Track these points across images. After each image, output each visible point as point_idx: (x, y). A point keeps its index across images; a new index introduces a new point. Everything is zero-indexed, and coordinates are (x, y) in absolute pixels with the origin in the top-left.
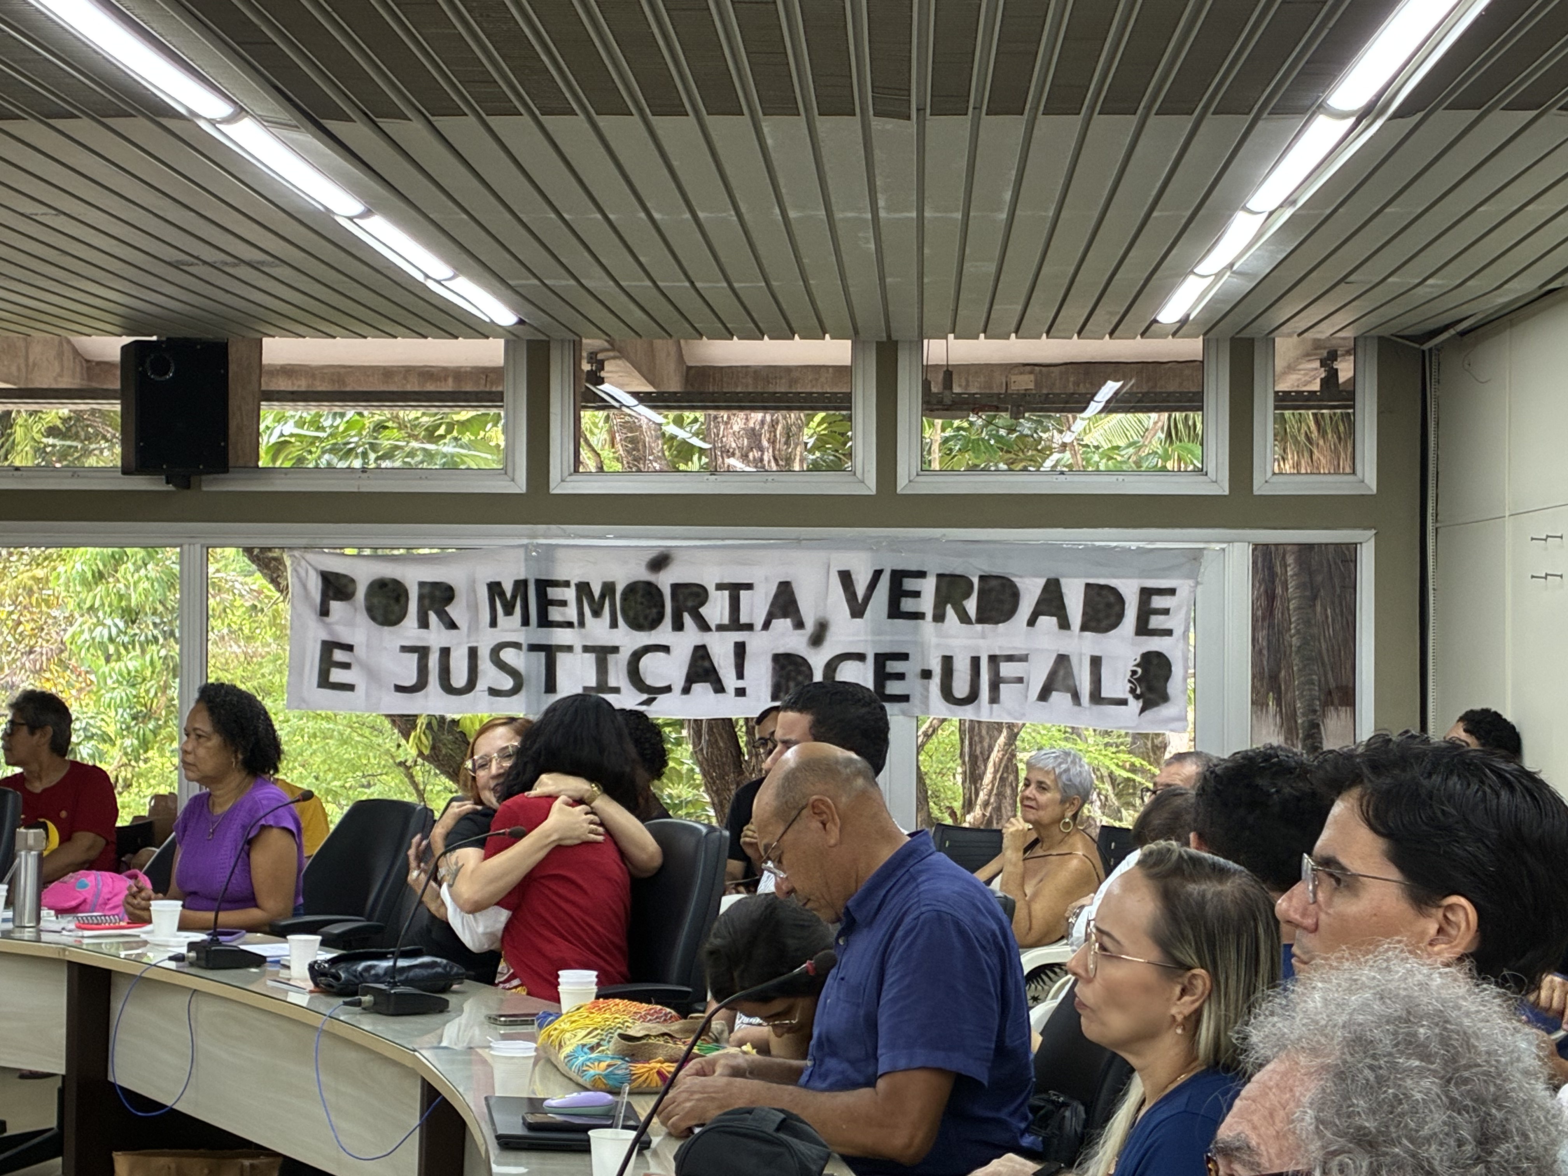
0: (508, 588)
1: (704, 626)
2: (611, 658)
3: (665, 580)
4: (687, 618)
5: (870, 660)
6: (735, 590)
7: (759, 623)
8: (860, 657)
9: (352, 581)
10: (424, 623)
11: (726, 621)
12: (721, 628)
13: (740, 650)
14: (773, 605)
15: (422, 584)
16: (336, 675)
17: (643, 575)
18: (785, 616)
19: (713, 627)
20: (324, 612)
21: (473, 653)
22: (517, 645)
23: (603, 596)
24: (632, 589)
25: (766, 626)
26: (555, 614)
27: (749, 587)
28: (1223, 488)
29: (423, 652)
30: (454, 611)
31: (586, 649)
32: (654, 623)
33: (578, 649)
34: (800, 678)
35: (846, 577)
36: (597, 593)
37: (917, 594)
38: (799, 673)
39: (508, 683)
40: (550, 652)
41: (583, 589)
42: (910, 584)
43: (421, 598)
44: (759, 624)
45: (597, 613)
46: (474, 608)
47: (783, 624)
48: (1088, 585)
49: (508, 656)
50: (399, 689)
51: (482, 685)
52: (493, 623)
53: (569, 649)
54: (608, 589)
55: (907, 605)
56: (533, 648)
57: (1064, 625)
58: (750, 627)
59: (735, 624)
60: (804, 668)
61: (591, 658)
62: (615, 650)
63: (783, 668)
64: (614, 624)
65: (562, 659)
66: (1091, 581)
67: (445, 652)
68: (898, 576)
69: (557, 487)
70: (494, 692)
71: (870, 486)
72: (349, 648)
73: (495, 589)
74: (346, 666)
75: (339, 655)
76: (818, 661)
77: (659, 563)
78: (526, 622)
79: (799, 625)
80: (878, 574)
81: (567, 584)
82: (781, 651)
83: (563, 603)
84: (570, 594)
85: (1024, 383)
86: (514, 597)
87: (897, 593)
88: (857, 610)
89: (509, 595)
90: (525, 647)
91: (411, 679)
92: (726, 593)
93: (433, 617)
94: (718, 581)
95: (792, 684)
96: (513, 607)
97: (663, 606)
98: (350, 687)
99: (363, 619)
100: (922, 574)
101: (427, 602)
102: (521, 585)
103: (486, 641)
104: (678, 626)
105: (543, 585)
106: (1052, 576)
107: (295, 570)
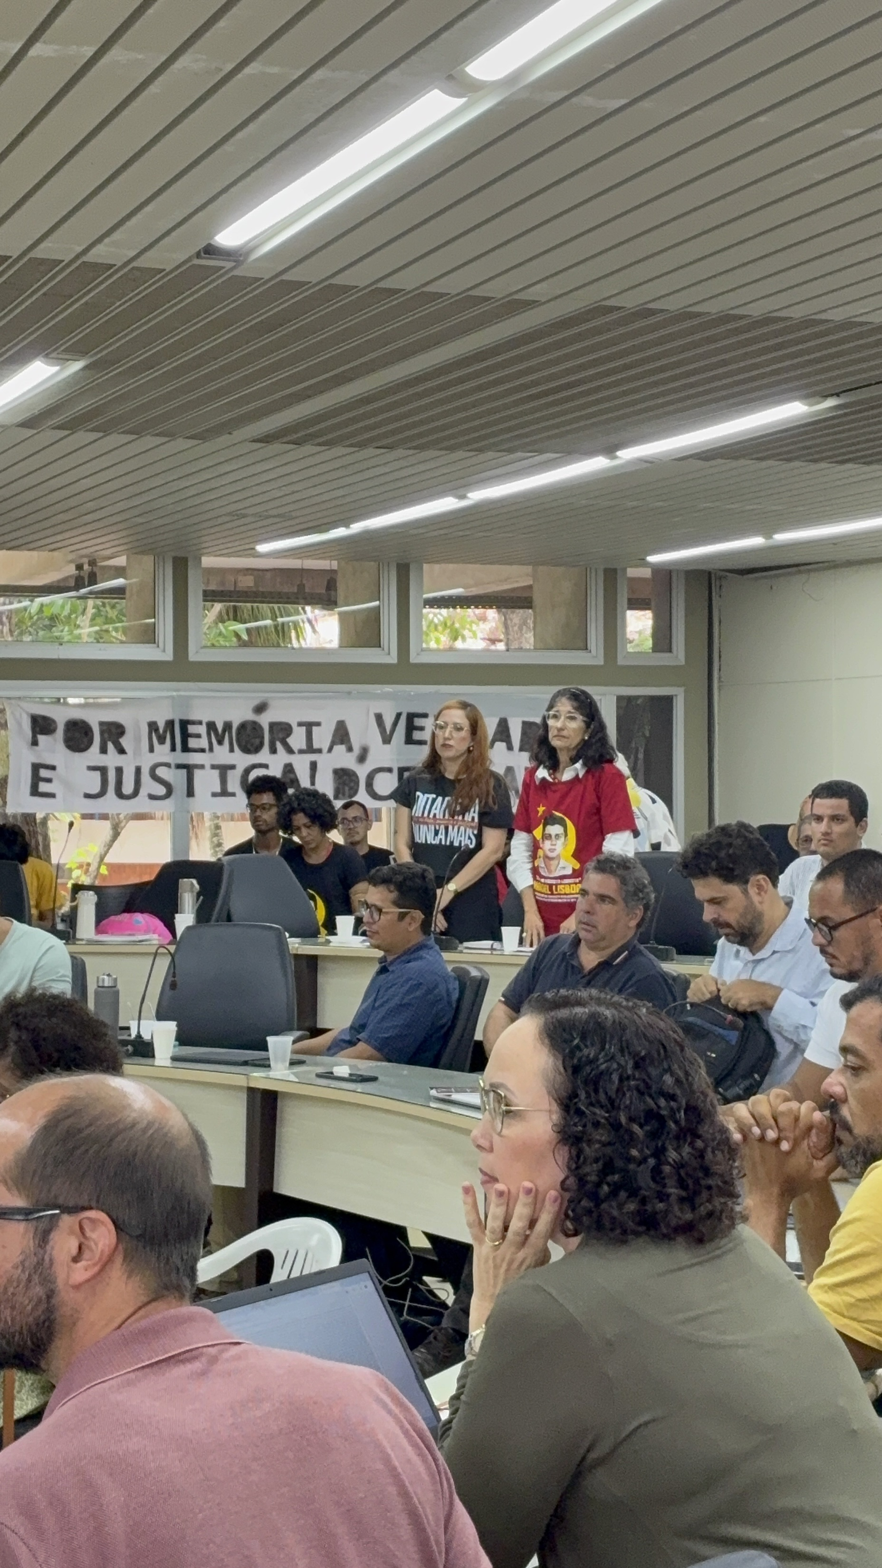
0: (161, 726)
1: (290, 751)
2: (230, 773)
3: (265, 720)
4: (279, 745)
5: (396, 772)
6: (309, 726)
8: (390, 770)
9: (54, 721)
10: (104, 750)
11: (304, 747)
12: (301, 752)
13: (314, 766)
14: (334, 736)
15: (102, 724)
16: (43, 787)
17: (250, 716)
18: (342, 743)
19: (296, 751)
20: (35, 743)
21: (138, 770)
22: (168, 765)
23: (224, 731)
24: (243, 726)
25: (330, 750)
26: (192, 743)
27: (318, 724)
28: (601, 662)
29: (103, 770)
30: (124, 741)
31: (213, 767)
32: (257, 749)
33: (208, 766)
34: (352, 784)
35: (379, 718)
36: (220, 729)
37: (422, 729)
38: (351, 781)
39: (161, 790)
40: (189, 769)
41: (211, 726)
42: (418, 722)
43: (102, 733)
44: (325, 749)
45: (220, 742)
46: (138, 740)
47: (340, 749)
48: (524, 723)
49: (161, 772)
50: (88, 796)
51: (143, 792)
52: (151, 750)
53: (202, 767)
54: (228, 726)
55: (417, 735)
56: (179, 766)
57: (510, 748)
58: (319, 751)
59: (310, 749)
60: (353, 778)
61: (216, 773)
62: (233, 767)
63: (340, 778)
64: (232, 750)
65: (197, 773)
66: (526, 719)
67: (119, 771)
68: (411, 717)
69: (193, 657)
70: (152, 797)
71: (392, 658)
72: (53, 768)
73: (153, 726)
74: (49, 780)
75: (44, 773)
76: (362, 772)
77: (260, 709)
78: (173, 749)
79: (350, 749)
80: (399, 715)
81: (200, 723)
82: (338, 766)
83: (198, 736)
84: (202, 730)
86: (165, 732)
87: (411, 728)
88: (387, 739)
89: (161, 731)
90: (173, 766)
91: (96, 789)
92: (304, 728)
93: (110, 746)
94: (299, 720)
95: (347, 789)
96: (165, 738)
97: (263, 737)
98: (52, 796)
99: (61, 747)
100: (425, 716)
101: (106, 735)
102: (170, 724)
103: (147, 761)
104: (273, 751)
105: (184, 724)
106: (503, 716)
107: (12, 713)
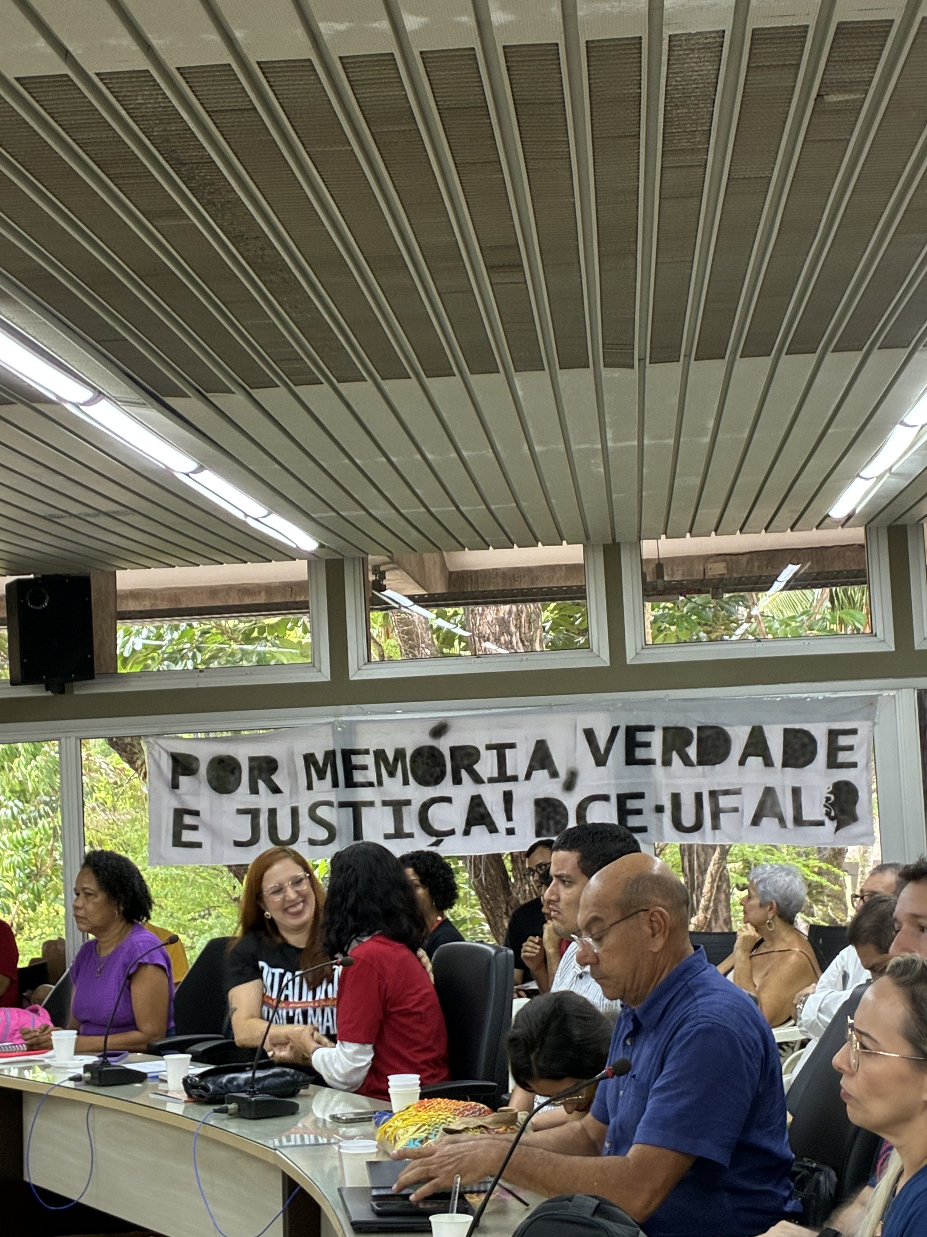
0: (320, 758)
1: (477, 779)
2: (405, 809)
3: (444, 745)
4: (464, 774)
5: (614, 800)
6: (501, 749)
7: (522, 776)
8: (605, 798)
9: (196, 759)
10: (254, 790)
11: (496, 774)
12: (491, 780)
13: (508, 797)
14: (532, 759)
15: (252, 759)
16: (187, 836)
17: (427, 741)
18: (543, 768)
19: (486, 780)
20: (175, 785)
21: (295, 812)
22: (329, 804)
23: (396, 760)
24: (419, 753)
25: (528, 777)
26: (359, 776)
27: (512, 746)
28: (890, 646)
29: (254, 814)
30: (278, 779)
31: (385, 803)
32: (437, 780)
33: (378, 803)
34: (558, 818)
35: (589, 734)
36: (391, 758)
37: (647, 745)
38: (557, 813)
39: (322, 834)
40: (356, 807)
41: (380, 755)
42: (641, 737)
43: (251, 770)
45: (392, 774)
46: (293, 775)
47: (541, 775)
48: (786, 731)
49: (323, 812)
50: (237, 844)
51: (303, 837)
52: (310, 787)
53: (371, 804)
54: (400, 754)
55: (641, 753)
56: (342, 805)
57: (768, 763)
58: (515, 778)
59: (503, 777)
60: (561, 809)
61: (389, 810)
62: (408, 803)
63: (544, 809)
64: (406, 782)
65: (365, 811)
66: (788, 726)
67: (273, 813)
68: (631, 731)
69: (354, 675)
70: (312, 842)
71: (604, 659)
72: (196, 813)
73: (309, 759)
74: (194, 828)
75: (188, 820)
76: (571, 803)
77: (439, 731)
78: (335, 784)
79: (554, 774)
80: (615, 730)
81: (367, 752)
82: (541, 796)
83: (365, 768)
84: (369, 760)
85: (718, 569)
86: (325, 764)
87: (632, 744)
88: (601, 760)
89: (321, 763)
90: (336, 804)
91: (246, 836)
92: (495, 752)
93: (262, 785)
94: (488, 743)
95: (551, 823)
96: (325, 772)
97: (444, 765)
98: (198, 845)
99: (206, 790)
100: (650, 728)
101: (256, 773)
102: (330, 755)
103: (304, 802)
104: (457, 781)
105: (347, 754)
106: (756, 724)
107: (150, 753)
